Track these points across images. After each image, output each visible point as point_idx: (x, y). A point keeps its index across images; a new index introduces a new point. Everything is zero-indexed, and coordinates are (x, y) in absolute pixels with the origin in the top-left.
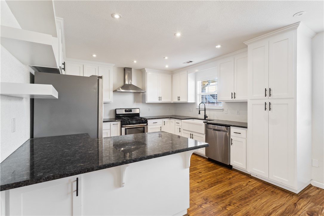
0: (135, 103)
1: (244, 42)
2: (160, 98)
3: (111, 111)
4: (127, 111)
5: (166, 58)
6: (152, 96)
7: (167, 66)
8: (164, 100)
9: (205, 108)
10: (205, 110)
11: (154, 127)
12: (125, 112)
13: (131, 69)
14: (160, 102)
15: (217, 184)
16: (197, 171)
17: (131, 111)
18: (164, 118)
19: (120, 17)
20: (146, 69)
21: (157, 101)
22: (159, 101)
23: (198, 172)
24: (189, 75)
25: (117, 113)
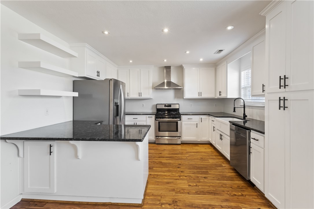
0: (176, 99)
1: (259, 14)
2: (200, 94)
3: (153, 106)
4: (167, 106)
5: (188, 52)
6: (190, 92)
7: (201, 60)
8: (204, 96)
9: (244, 105)
10: (244, 108)
11: (189, 123)
12: (165, 107)
13: (170, 67)
14: (200, 97)
15: (208, 195)
16: (203, 175)
17: (170, 105)
18: (201, 115)
19: (109, 33)
20: (183, 65)
21: (196, 96)
22: (198, 97)
23: (204, 177)
24: (228, 65)
25: (157, 108)
